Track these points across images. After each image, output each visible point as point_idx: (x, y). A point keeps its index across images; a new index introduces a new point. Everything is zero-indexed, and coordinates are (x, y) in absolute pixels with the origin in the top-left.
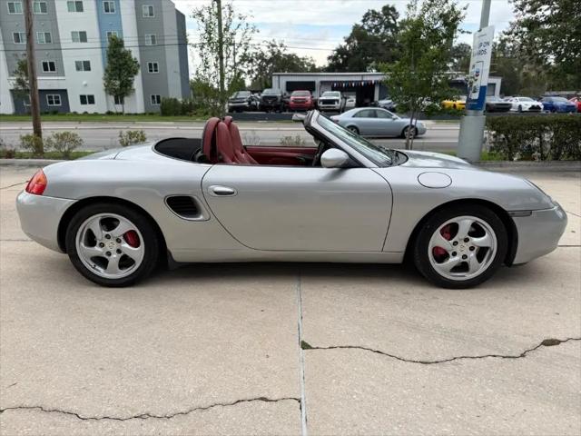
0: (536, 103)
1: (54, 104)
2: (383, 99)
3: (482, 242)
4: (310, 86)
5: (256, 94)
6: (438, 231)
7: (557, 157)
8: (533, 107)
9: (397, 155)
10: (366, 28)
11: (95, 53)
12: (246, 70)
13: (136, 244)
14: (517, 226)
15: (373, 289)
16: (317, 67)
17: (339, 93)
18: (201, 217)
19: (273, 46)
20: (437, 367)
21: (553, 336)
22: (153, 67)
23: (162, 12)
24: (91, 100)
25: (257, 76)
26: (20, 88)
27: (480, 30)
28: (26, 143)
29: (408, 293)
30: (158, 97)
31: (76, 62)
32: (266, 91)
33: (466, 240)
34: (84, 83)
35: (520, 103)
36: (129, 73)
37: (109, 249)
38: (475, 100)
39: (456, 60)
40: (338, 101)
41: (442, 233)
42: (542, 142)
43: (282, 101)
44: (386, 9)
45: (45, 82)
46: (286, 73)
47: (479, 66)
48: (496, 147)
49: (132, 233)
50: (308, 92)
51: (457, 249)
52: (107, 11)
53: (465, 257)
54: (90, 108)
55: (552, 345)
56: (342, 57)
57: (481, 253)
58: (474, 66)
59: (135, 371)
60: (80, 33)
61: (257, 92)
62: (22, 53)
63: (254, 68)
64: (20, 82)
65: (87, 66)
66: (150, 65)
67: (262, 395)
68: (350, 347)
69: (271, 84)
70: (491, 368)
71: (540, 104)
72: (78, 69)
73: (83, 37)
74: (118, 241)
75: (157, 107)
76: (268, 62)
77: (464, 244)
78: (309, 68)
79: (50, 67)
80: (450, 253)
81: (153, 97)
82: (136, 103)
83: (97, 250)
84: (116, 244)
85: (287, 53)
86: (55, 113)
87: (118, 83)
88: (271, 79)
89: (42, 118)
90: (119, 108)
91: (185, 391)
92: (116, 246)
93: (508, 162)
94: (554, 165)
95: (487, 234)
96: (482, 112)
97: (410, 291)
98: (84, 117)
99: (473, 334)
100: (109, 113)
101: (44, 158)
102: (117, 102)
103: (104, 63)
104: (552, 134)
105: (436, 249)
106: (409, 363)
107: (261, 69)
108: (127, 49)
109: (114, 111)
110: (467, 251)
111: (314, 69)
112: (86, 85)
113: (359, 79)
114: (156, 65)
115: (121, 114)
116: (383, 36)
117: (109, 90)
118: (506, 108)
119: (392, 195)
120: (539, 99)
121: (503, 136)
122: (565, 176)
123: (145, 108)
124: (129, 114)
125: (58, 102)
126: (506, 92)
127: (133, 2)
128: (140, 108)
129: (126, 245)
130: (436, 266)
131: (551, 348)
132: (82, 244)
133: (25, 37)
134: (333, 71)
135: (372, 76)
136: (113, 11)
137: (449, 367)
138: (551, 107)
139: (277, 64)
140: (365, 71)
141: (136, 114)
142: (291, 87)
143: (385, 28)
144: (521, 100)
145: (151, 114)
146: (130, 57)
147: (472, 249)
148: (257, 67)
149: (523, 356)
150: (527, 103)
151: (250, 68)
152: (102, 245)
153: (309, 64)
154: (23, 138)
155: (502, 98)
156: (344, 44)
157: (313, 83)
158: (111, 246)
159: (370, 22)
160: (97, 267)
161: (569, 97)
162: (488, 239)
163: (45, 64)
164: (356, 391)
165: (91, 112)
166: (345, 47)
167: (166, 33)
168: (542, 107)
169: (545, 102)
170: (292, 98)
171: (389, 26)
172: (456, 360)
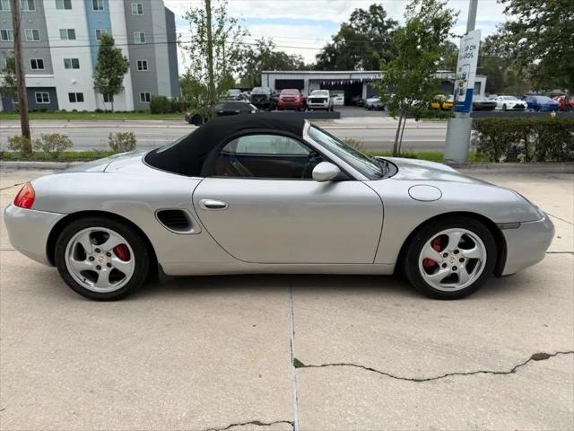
0: (520, 102)
1: (43, 102)
2: (371, 97)
3: (471, 254)
4: (299, 85)
5: (246, 93)
6: (428, 243)
7: (541, 159)
8: (517, 106)
9: (387, 165)
10: (354, 26)
11: (83, 51)
12: (235, 68)
13: (127, 258)
14: (506, 236)
15: (364, 301)
16: (305, 65)
17: (327, 91)
18: (192, 231)
19: (262, 44)
20: (429, 384)
21: (542, 350)
22: (142, 65)
23: (151, 10)
24: (80, 97)
25: (246, 74)
26: (9, 85)
27: (467, 34)
28: (15, 145)
29: (398, 305)
30: (148, 95)
31: (65, 60)
32: (255, 89)
33: (456, 252)
34: (73, 81)
35: (504, 102)
36: (119, 71)
37: (99, 263)
38: (462, 103)
39: (442, 59)
40: (326, 99)
41: (433, 244)
42: (527, 143)
43: (271, 99)
44: (373, 8)
45: (33, 79)
46: (275, 71)
47: (465, 70)
48: (483, 148)
49: (122, 246)
50: (297, 90)
51: (447, 260)
52: (96, 8)
53: (455, 268)
54: (78, 106)
55: (542, 359)
56: (330, 56)
57: (471, 264)
58: (460, 69)
59: (127, 394)
60: (69, 30)
61: (246, 90)
62: (9, 50)
63: (243, 66)
64: (8, 80)
65: (76, 64)
66: (139, 63)
67: (255, 419)
68: (342, 365)
69: (261, 82)
70: (483, 385)
71: (523, 102)
72: (67, 66)
73: (71, 34)
74: (108, 255)
75: (146, 105)
76: (257, 60)
77: (454, 256)
78: (298, 65)
79: (38, 65)
80: (440, 265)
81: (142, 95)
82: (125, 100)
83: (87, 264)
84: (106, 258)
85: (275, 50)
86: (44, 111)
87: (107, 81)
88: (260, 76)
89: (30, 115)
90: (108, 106)
91: (177, 414)
92: (106, 260)
93: (494, 164)
94: (539, 167)
95: (476, 246)
96: (468, 115)
97: (401, 303)
98: (73, 116)
99: (464, 348)
100: (98, 111)
101: (33, 160)
102: (106, 100)
103: (93, 61)
104: (537, 135)
105: (426, 261)
106: (400, 381)
107: (250, 67)
108: (118, 47)
109: (103, 108)
110: (456, 262)
111: (302, 67)
112: (75, 83)
113: (347, 77)
114: (145, 63)
115: (110, 112)
116: (371, 35)
117: (99, 87)
118: (491, 107)
119: (383, 207)
120: (523, 98)
121: (489, 138)
122: (549, 178)
123: (135, 107)
124: (118, 112)
125: (46, 100)
126: (490, 90)
127: (122, 3)
128: (129, 106)
129: (117, 259)
130: (427, 277)
131: (540, 362)
132: (72, 258)
133: (12, 36)
134: (322, 69)
135: (360, 74)
136: (101, 8)
137: (441, 384)
138: (534, 106)
139: (266, 62)
140: (353, 69)
141: (125, 112)
142: (281, 85)
143: (373, 27)
144: (505, 99)
145: (141, 112)
146: (121, 56)
147: (462, 260)
148: (245, 65)
149: (513, 371)
150: (512, 102)
151: (239, 66)
152: (92, 259)
153: (298, 62)
154: (11, 140)
155: (487, 96)
156: (332, 42)
157: (303, 81)
158: (101, 259)
159: (357, 21)
160: (87, 281)
161: (552, 96)
162: (478, 251)
163: (33, 63)
164: (349, 412)
165: (80, 110)
166: (333, 45)
167: (155, 32)
168: (526, 106)
169: (528, 101)
170: (281, 96)
171: (376, 24)
172: (448, 377)
